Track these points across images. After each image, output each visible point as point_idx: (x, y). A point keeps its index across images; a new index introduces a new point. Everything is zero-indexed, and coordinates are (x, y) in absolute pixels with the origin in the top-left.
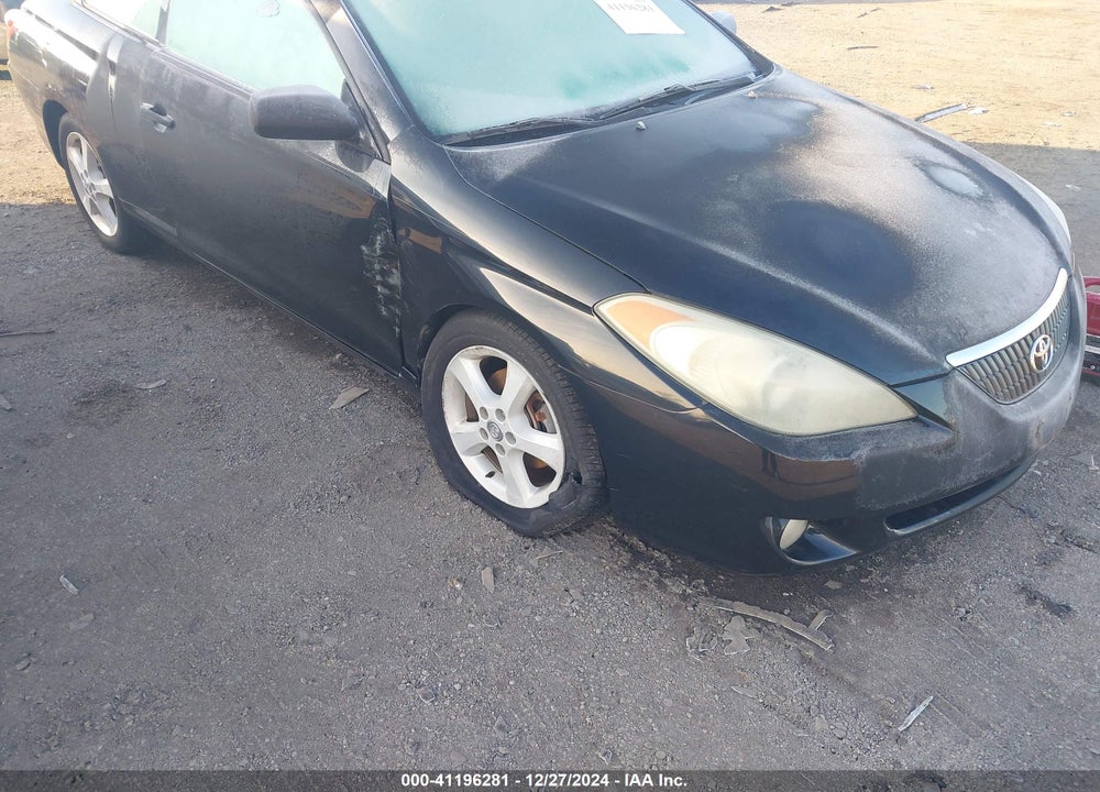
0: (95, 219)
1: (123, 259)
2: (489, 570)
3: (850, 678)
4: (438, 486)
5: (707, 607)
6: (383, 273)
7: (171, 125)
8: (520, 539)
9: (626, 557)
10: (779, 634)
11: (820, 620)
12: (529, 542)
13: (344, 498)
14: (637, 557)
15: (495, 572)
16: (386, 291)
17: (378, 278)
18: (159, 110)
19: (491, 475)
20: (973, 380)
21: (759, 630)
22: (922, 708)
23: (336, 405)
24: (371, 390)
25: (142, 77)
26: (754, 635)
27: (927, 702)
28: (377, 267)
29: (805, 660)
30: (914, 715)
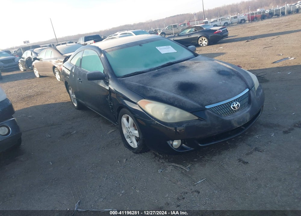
0: (74, 103)
1: (78, 111)
2: (126, 159)
3: (190, 176)
4: (122, 145)
5: (166, 164)
6: (110, 103)
7: (81, 82)
8: (134, 154)
9: (154, 156)
10: (179, 168)
11: (189, 166)
12: (136, 154)
13: (103, 148)
14: (156, 156)
15: (126, 160)
16: (111, 107)
17: (110, 104)
18: (80, 79)
19: (131, 142)
20: (213, 111)
21: (175, 168)
22: (202, 180)
23: (108, 133)
24: (116, 130)
25: (77, 74)
26: (173, 169)
27: (204, 180)
28: (109, 102)
29: (182, 173)
30: (200, 181)
